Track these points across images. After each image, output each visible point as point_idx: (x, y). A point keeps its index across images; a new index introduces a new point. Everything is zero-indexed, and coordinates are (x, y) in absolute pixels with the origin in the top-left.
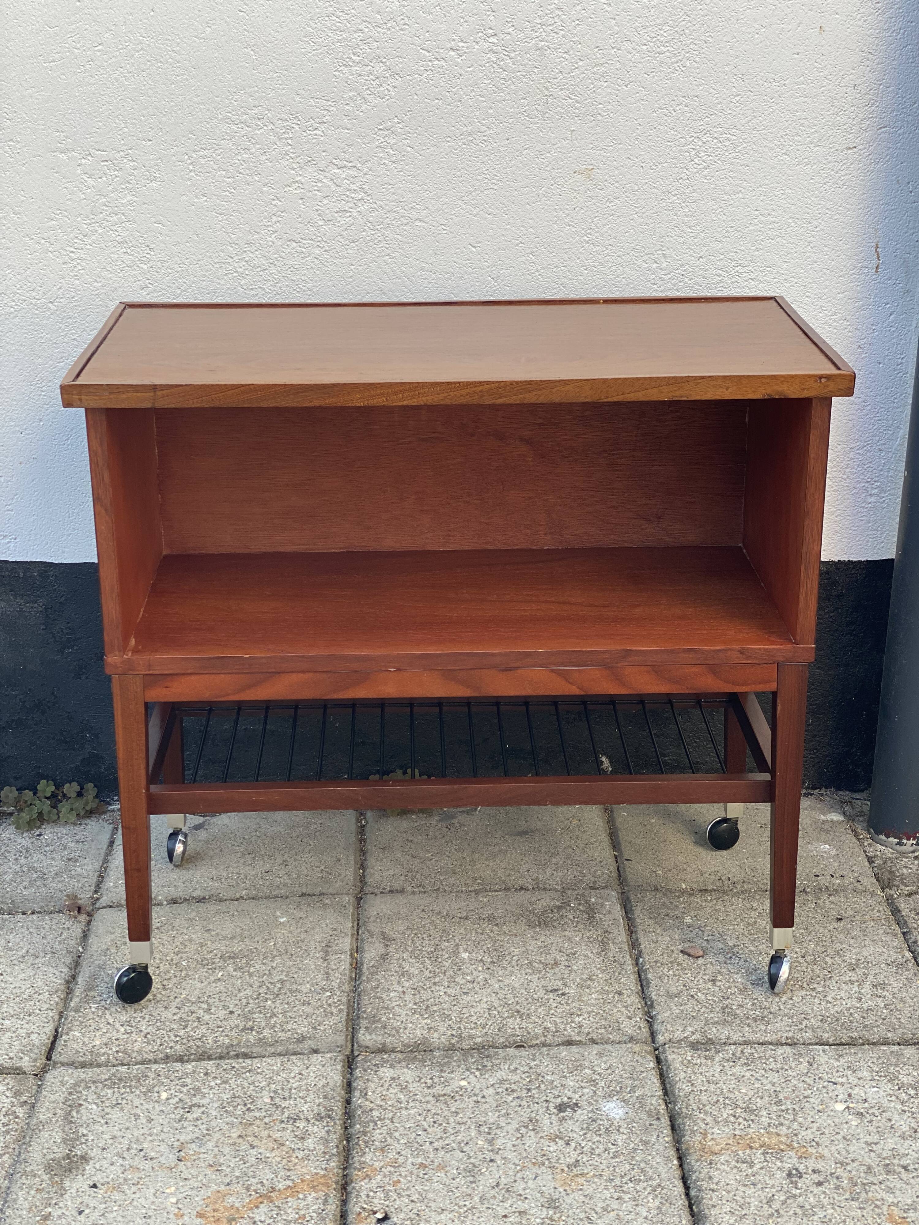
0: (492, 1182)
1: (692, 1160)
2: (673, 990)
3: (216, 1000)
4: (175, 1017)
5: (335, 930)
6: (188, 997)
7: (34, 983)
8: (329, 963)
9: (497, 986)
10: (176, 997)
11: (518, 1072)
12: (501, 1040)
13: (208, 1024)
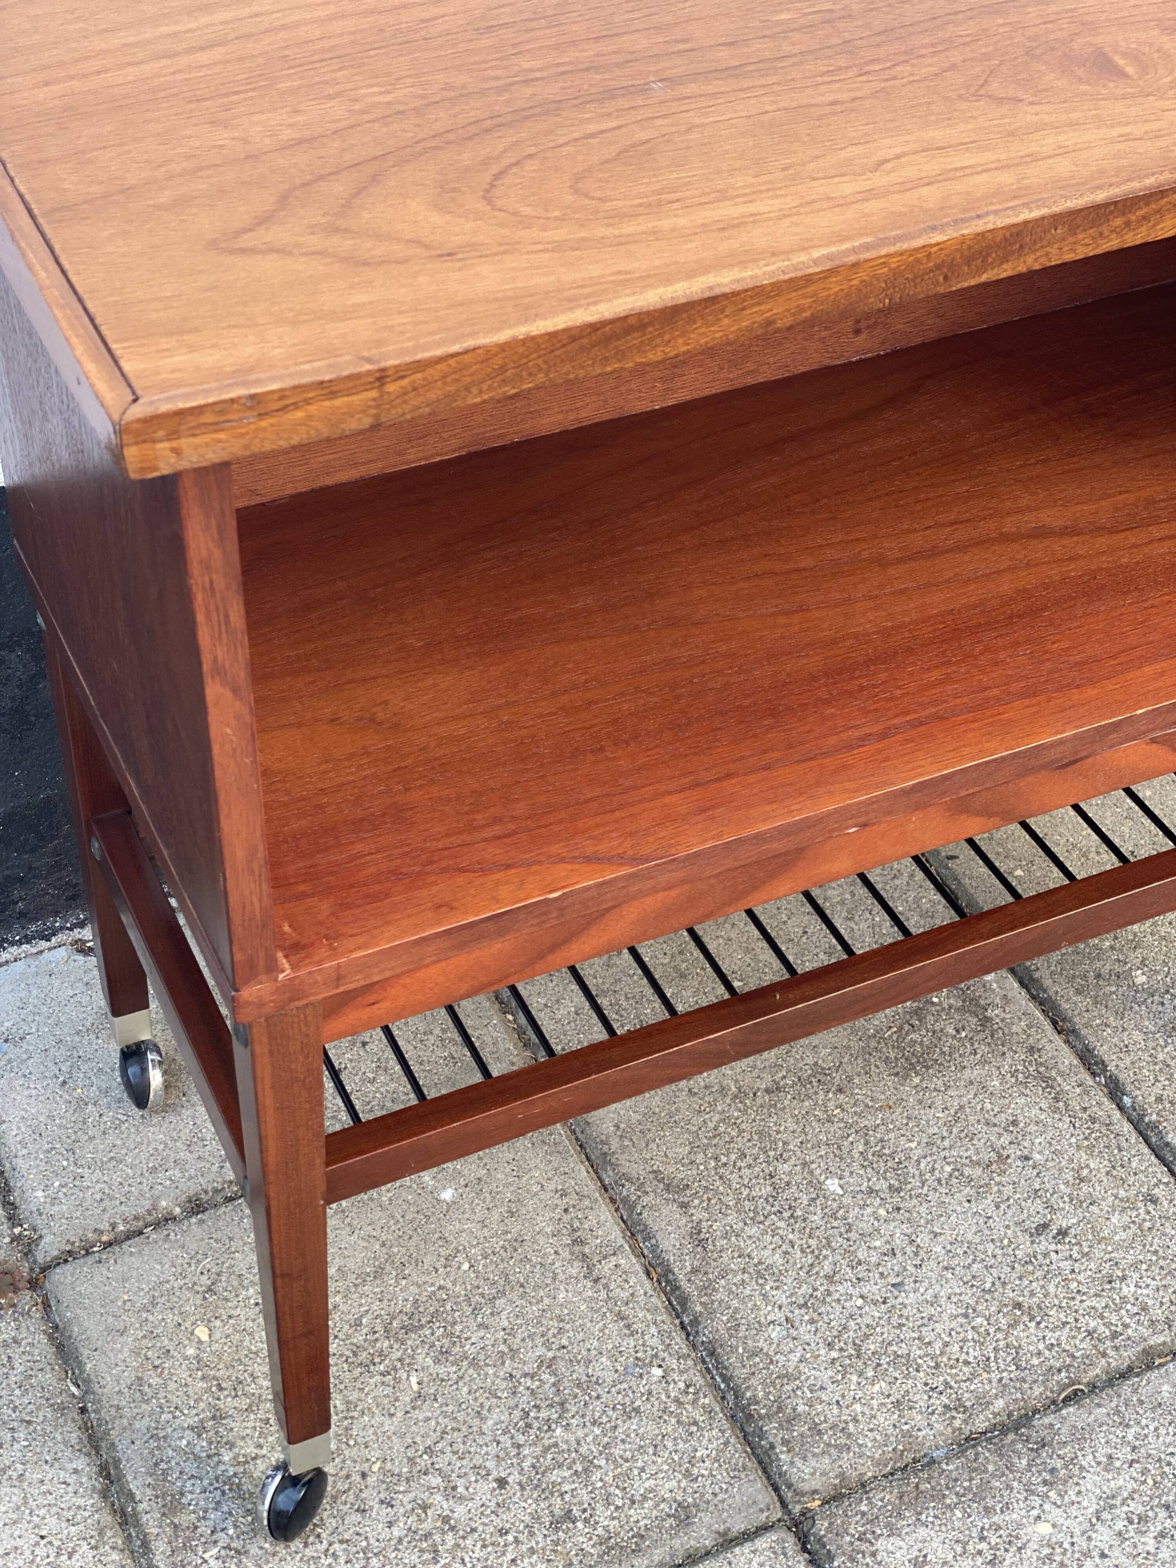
3: (449, 1455)
4: (396, 1532)
5: (564, 1194)
6: (388, 1466)
7: (37, 1526)
8: (606, 1286)
9: (939, 1249)
10: (364, 1475)
11: (1118, 1464)
12: (1038, 1390)
13: (473, 1530)
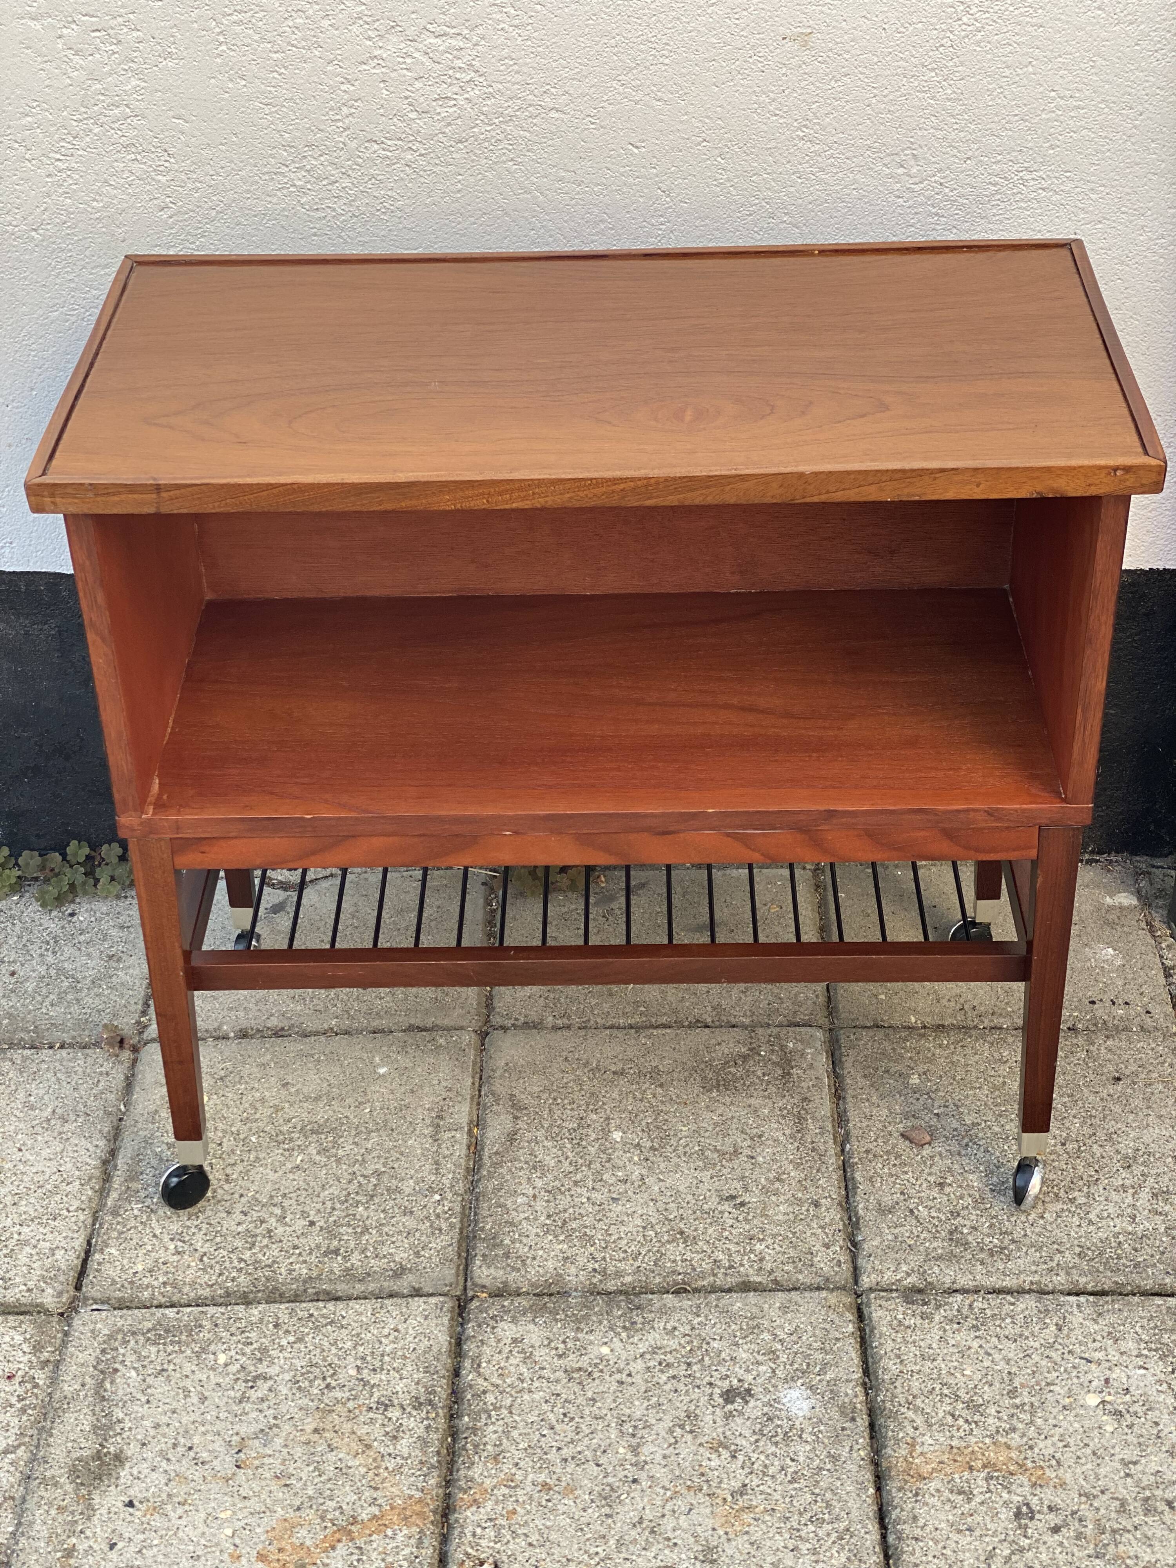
0: (634, 1516)
1: (892, 1486)
2: (887, 1200)
3: (293, 1202)
4: (240, 1229)
5: (450, 1090)
6: (257, 1196)
7: (60, 1165)
8: (439, 1146)
9: (656, 1188)
10: (241, 1196)
11: (677, 1333)
12: (658, 1280)
13: (281, 1241)
